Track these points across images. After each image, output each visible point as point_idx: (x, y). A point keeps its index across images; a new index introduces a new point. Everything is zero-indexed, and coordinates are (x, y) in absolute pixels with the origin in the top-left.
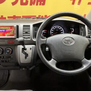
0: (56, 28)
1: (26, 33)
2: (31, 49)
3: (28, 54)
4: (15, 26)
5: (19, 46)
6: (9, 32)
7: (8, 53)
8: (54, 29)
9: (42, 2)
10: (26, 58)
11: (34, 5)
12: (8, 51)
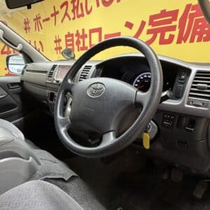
0: (145, 76)
1: (84, 77)
8: (142, 78)
9: (205, 36)
11: (185, 42)
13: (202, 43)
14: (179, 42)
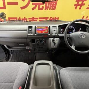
1: (55, 31)
2: (57, 40)
3: (55, 43)
4: (49, 27)
5: (50, 38)
6: (45, 30)
7: (43, 42)
9: (54, 8)
10: (54, 45)
11: (48, 9)
12: (44, 41)
13: (53, 10)
14: (45, 9)
